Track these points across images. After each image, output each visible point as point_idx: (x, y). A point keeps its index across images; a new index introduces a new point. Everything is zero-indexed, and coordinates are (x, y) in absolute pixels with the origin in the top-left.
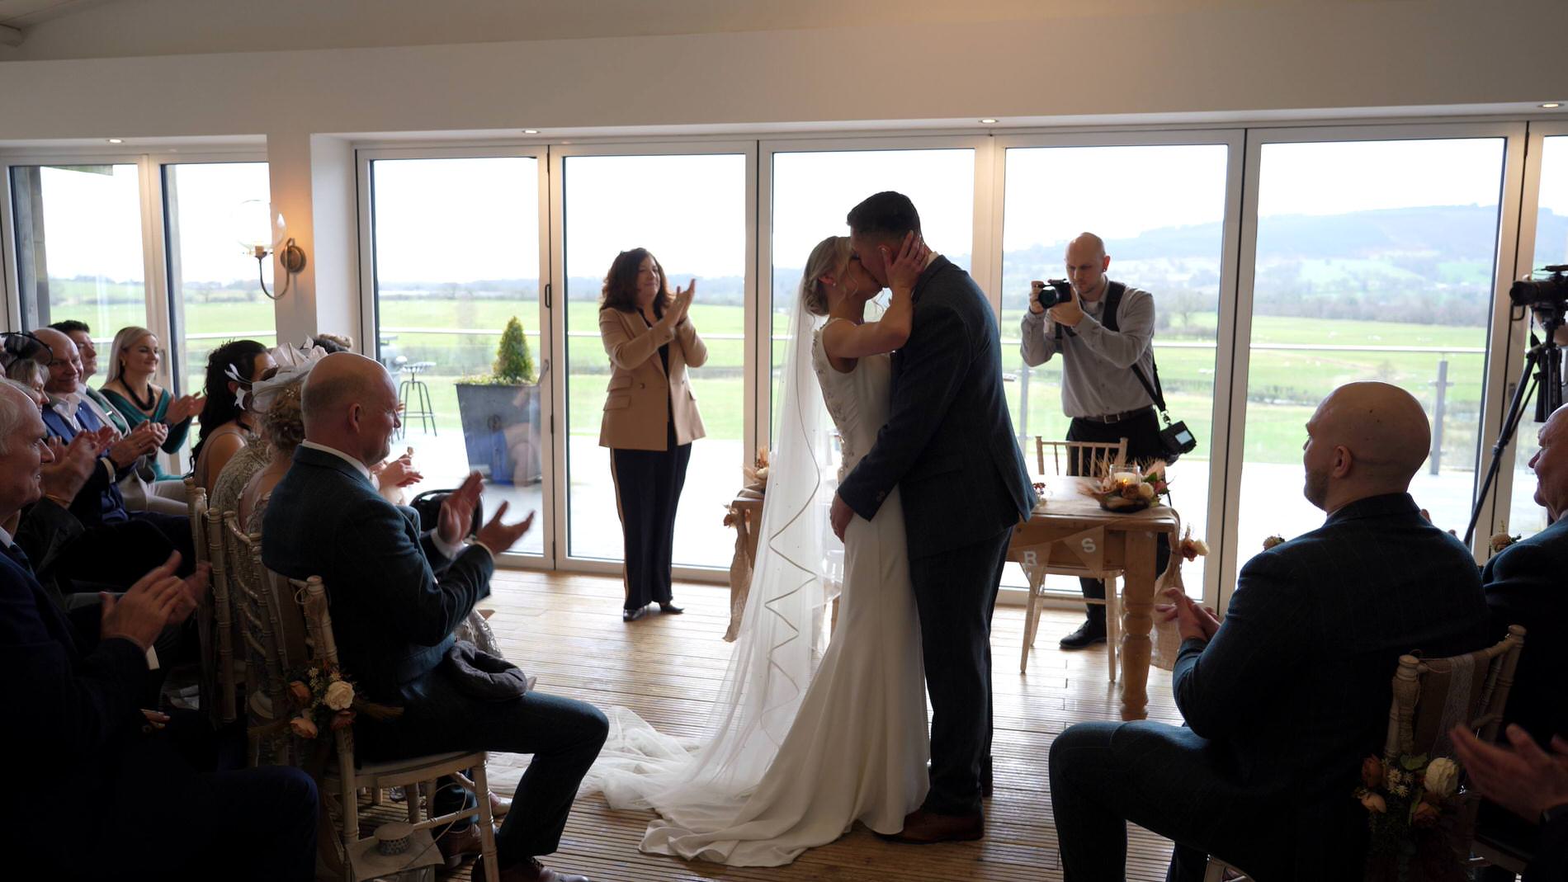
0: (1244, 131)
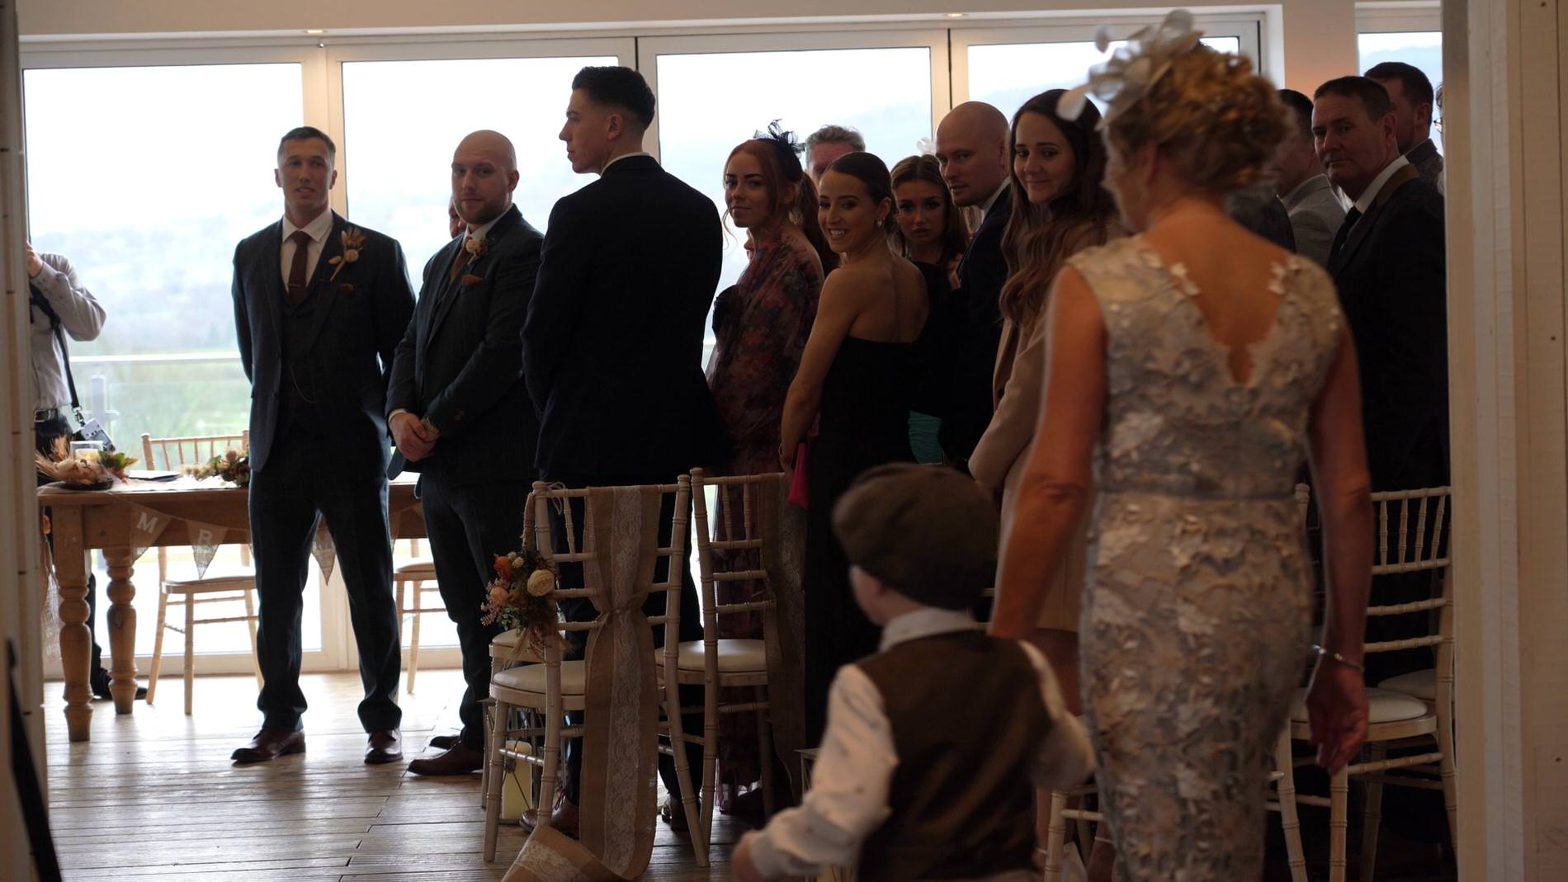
0: (633, 40)
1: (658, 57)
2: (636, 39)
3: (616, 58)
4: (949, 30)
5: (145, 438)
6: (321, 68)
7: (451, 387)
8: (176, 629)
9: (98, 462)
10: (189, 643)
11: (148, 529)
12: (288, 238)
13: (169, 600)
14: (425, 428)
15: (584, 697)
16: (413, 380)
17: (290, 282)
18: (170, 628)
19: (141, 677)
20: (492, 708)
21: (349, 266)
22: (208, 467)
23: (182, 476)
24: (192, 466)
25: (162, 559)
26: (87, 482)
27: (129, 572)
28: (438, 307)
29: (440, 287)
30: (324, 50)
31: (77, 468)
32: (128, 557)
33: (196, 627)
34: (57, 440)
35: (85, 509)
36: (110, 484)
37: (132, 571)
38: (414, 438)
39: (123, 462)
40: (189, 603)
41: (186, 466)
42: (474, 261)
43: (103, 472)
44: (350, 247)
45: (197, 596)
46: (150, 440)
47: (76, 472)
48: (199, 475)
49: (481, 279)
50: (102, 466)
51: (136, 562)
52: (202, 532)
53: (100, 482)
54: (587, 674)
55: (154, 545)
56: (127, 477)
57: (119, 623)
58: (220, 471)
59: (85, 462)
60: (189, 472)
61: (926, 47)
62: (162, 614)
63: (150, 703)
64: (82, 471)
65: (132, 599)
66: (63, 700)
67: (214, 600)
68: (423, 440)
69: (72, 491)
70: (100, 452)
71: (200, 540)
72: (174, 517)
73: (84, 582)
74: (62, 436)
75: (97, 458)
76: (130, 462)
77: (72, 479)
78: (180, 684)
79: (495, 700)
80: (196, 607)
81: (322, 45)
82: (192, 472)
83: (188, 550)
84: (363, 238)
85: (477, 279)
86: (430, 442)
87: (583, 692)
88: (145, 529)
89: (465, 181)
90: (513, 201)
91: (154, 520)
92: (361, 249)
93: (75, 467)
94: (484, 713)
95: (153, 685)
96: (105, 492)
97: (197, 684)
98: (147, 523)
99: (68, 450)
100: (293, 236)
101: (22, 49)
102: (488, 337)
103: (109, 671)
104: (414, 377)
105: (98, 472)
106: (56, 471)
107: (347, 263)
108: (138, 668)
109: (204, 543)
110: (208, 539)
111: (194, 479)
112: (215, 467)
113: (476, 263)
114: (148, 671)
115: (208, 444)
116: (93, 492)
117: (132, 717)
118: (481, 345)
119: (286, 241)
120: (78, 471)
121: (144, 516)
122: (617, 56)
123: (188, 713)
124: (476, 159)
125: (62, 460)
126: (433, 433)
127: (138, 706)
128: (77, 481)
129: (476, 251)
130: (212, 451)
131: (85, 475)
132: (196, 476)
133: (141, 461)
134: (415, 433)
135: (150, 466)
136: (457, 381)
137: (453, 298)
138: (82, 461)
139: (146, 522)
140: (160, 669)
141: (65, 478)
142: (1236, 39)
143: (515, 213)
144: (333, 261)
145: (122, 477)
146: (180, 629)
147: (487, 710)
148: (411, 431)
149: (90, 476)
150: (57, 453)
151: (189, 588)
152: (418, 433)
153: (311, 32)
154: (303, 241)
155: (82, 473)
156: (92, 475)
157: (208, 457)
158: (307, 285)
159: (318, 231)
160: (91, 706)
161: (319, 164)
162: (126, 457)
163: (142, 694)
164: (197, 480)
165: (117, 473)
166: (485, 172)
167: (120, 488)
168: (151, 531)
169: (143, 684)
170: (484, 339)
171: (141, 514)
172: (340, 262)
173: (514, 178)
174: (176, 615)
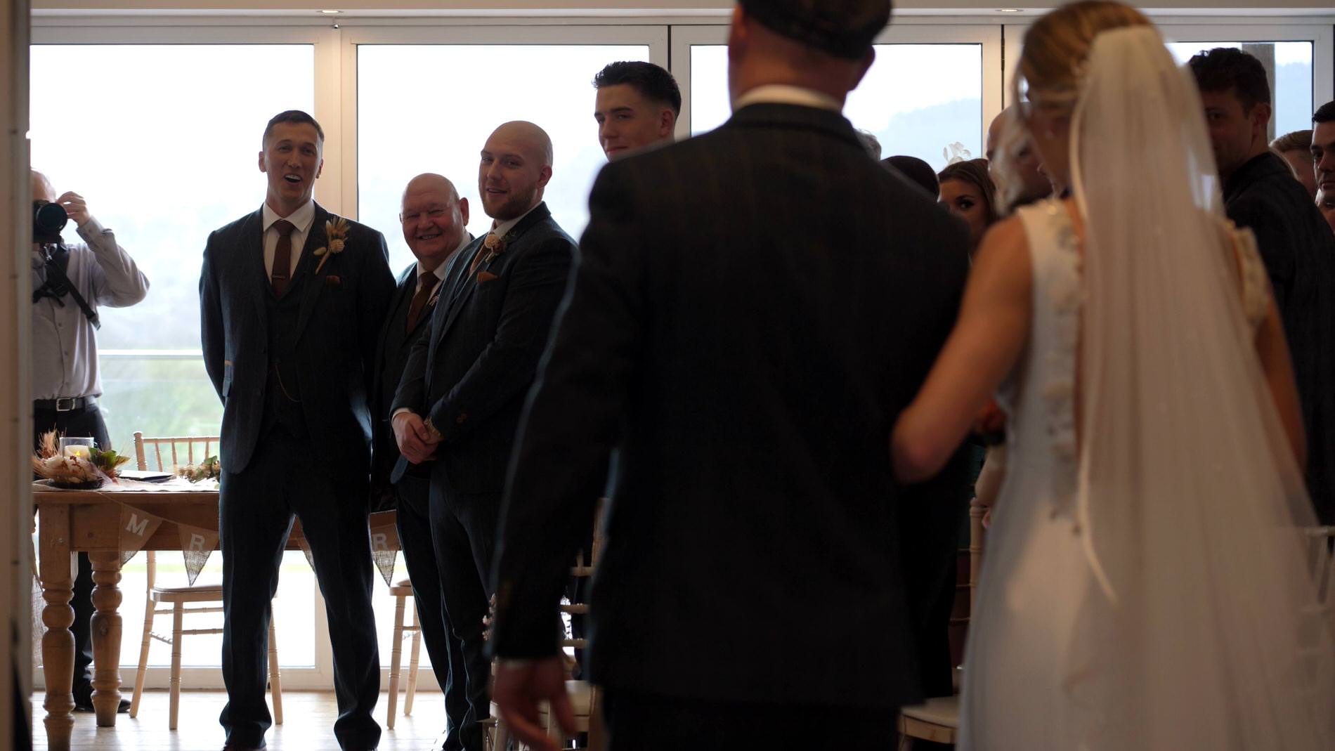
0: (666, 30)
1: (692, 47)
2: (669, 27)
3: (647, 47)
4: (1003, 26)
5: (138, 436)
6: (335, 50)
7: (456, 389)
8: (163, 640)
9: (88, 460)
10: (176, 654)
11: (138, 531)
12: (270, 228)
13: (156, 609)
14: (427, 429)
15: (588, 718)
16: (422, 380)
17: (273, 274)
18: (157, 638)
19: (125, 690)
20: (492, 728)
21: (334, 256)
22: (202, 468)
23: (175, 478)
24: (185, 467)
25: (151, 563)
26: (75, 480)
27: (116, 577)
28: (453, 303)
29: (458, 284)
30: (339, 30)
31: (66, 465)
32: (115, 562)
33: (184, 637)
34: (46, 436)
35: (72, 509)
36: (100, 482)
37: (120, 577)
38: (415, 440)
39: (114, 460)
40: (178, 614)
41: (179, 466)
42: (491, 258)
43: (93, 471)
44: (336, 237)
45: (186, 605)
46: (143, 438)
47: (64, 468)
48: (192, 476)
49: (496, 277)
50: (92, 463)
51: (124, 566)
52: (194, 536)
53: (89, 480)
54: (592, 695)
55: (143, 549)
56: (118, 476)
57: (104, 630)
58: (215, 473)
59: (75, 459)
60: (182, 472)
61: (978, 44)
62: (148, 623)
63: (133, 717)
64: (71, 468)
65: (118, 606)
66: (43, 709)
67: (204, 610)
68: (426, 445)
69: (61, 490)
70: (91, 450)
71: (191, 546)
72: (166, 520)
73: (68, 585)
74: (52, 431)
75: (88, 455)
76: (122, 460)
77: (60, 477)
78: (165, 699)
79: (495, 719)
80: (185, 617)
81: (337, 26)
82: (186, 473)
83: (178, 554)
84: (348, 228)
85: (491, 276)
86: (432, 444)
87: (588, 714)
88: (134, 531)
89: (491, 170)
90: (544, 199)
91: (145, 522)
92: (346, 239)
93: (64, 464)
94: (484, 735)
95: (136, 699)
96: (94, 491)
97: (184, 699)
98: (138, 524)
99: (57, 446)
100: (275, 225)
101: (34, 22)
102: (496, 337)
103: (92, 681)
104: (424, 377)
105: (87, 470)
106: (45, 468)
107: (332, 254)
108: (122, 679)
109: (196, 548)
110: (200, 544)
111: (187, 481)
112: (211, 469)
113: (494, 260)
114: (132, 684)
115: (203, 444)
116: (82, 490)
117: (114, 731)
118: (489, 346)
119: (267, 230)
120: (67, 469)
121: (134, 518)
122: (648, 45)
123: (173, 728)
124: (507, 149)
125: (50, 457)
126: (434, 436)
127: (121, 720)
128: (66, 478)
129: (494, 247)
130: (207, 453)
131: (74, 473)
132: (189, 477)
133: (133, 459)
134: (416, 434)
135: (142, 466)
136: (463, 381)
137: (468, 294)
138: (71, 458)
139: (136, 524)
140: (145, 682)
141: (54, 476)
142: (1309, 44)
143: (543, 212)
144: (317, 252)
145: (112, 476)
146: (167, 639)
147: (487, 731)
148: (412, 432)
149: (80, 474)
150: (46, 449)
151: (178, 596)
152: (419, 433)
153: (326, 12)
154: (285, 230)
155: (71, 470)
156: (81, 473)
157: (202, 458)
158: (291, 276)
159: (302, 221)
160: (72, 716)
161: (309, 151)
162: (117, 455)
163: (124, 706)
164: (190, 481)
165: (107, 472)
166: (512, 163)
167: (110, 487)
168: (141, 533)
169: (127, 697)
170: (493, 340)
171: (131, 516)
172: (324, 254)
173: (545, 174)
174: (163, 625)
